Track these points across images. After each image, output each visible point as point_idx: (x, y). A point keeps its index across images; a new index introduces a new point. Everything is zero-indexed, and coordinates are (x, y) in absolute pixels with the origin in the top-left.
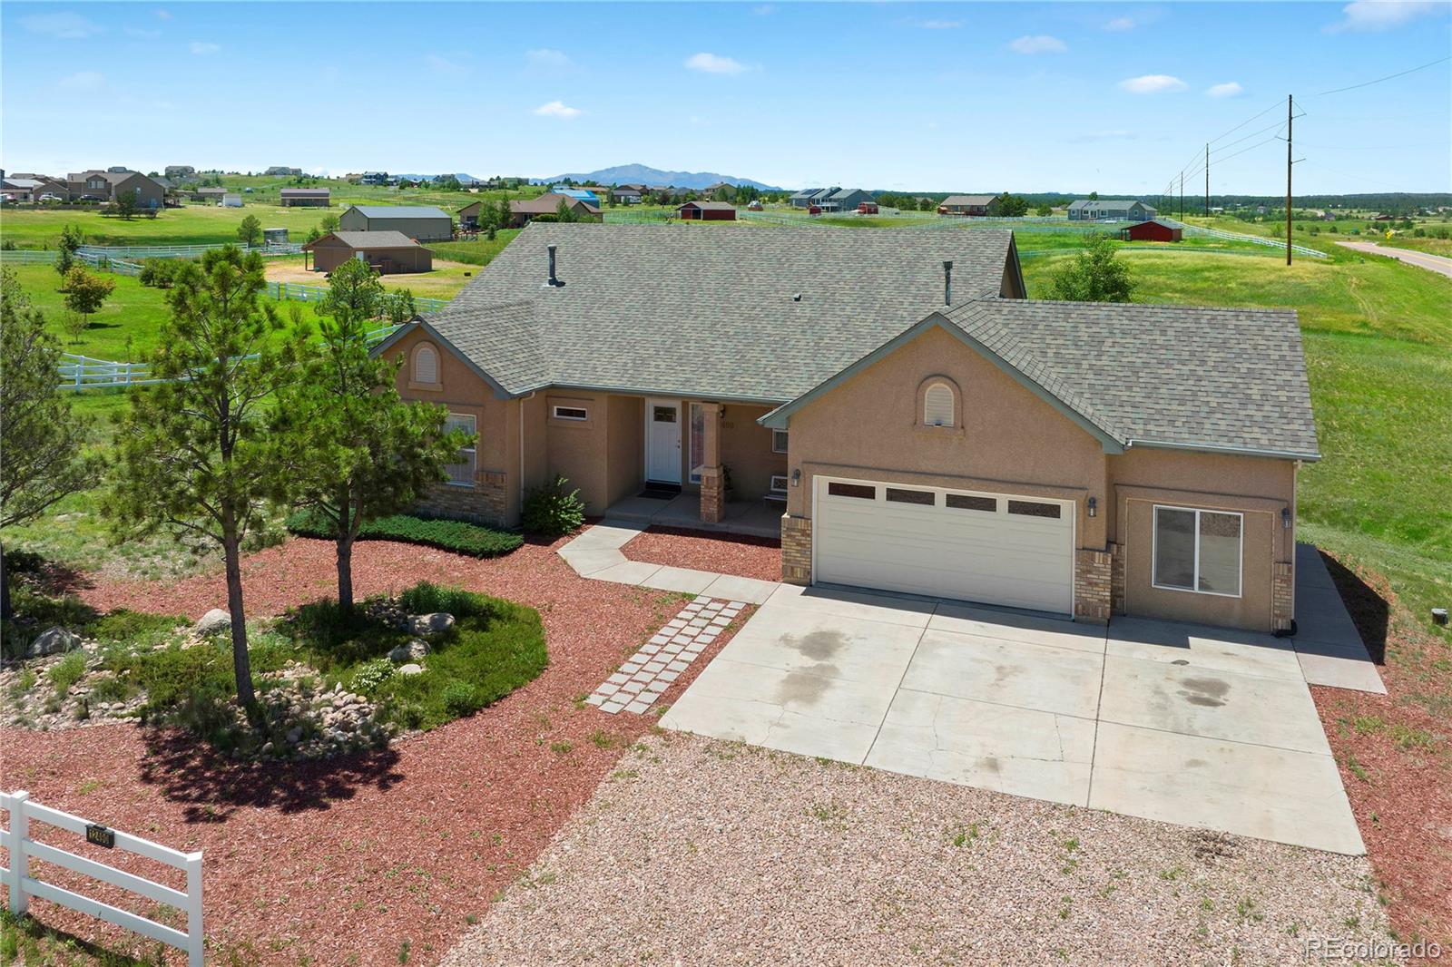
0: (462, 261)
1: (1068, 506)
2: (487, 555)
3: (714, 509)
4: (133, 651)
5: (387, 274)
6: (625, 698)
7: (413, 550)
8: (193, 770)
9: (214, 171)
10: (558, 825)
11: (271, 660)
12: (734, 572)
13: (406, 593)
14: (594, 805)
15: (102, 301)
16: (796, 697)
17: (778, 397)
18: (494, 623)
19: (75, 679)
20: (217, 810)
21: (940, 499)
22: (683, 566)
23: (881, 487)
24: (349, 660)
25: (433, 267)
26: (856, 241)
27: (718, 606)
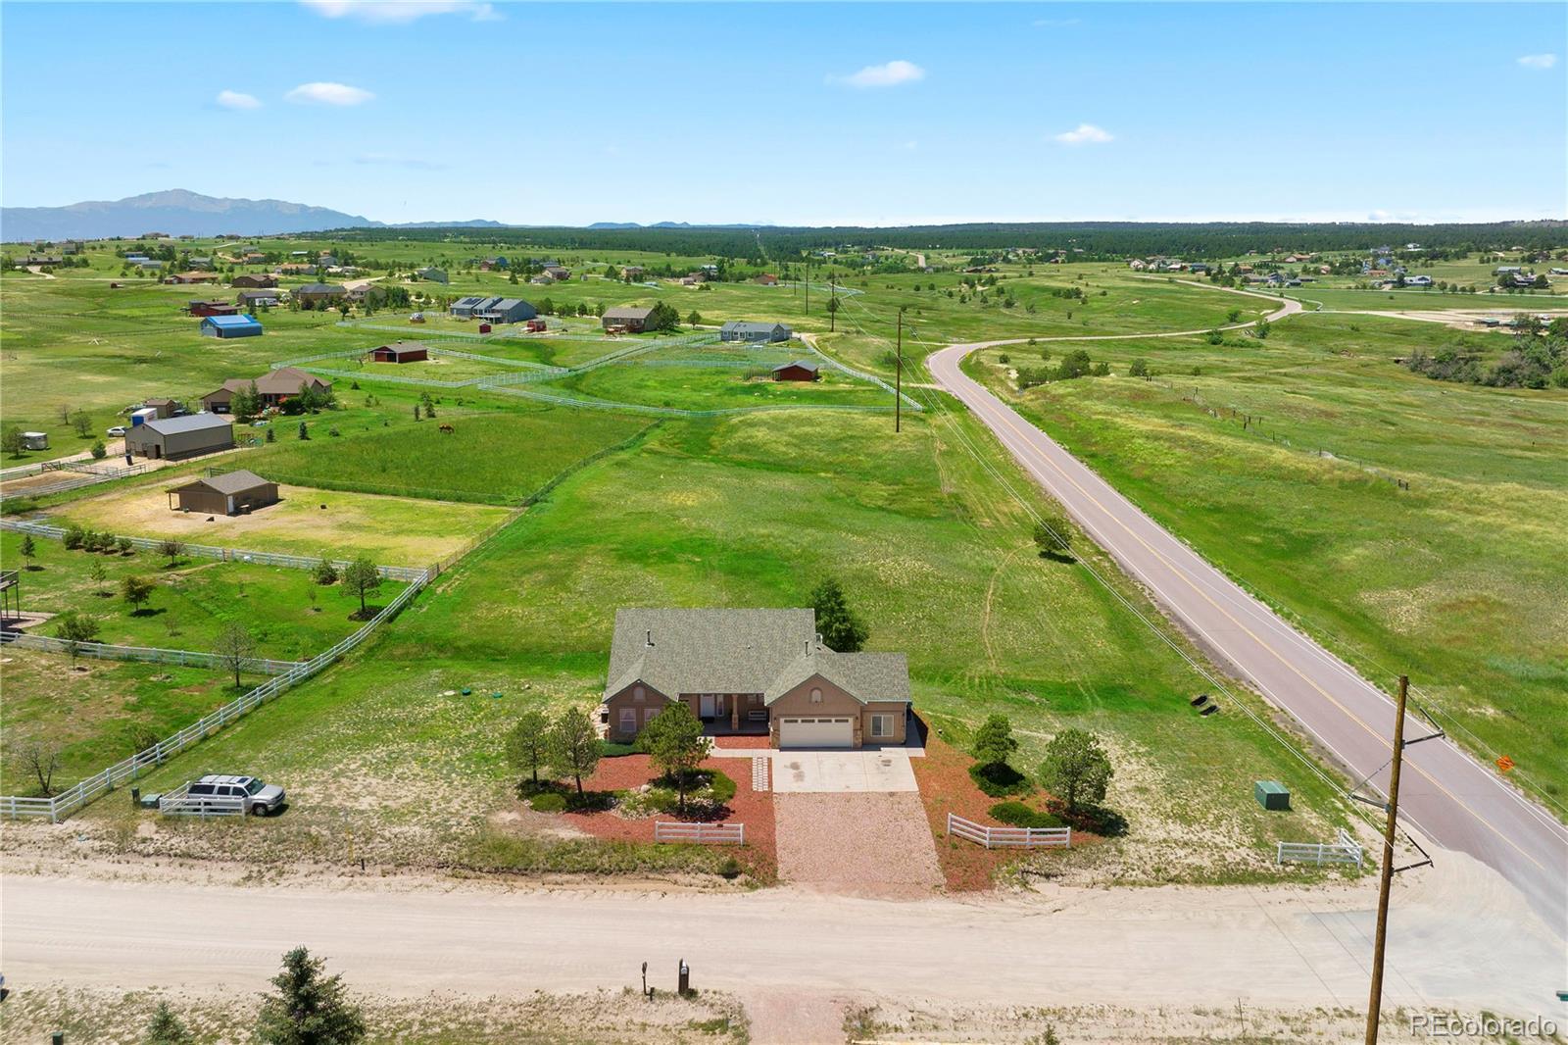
1: (851, 720)
3: (741, 727)
6: (760, 787)
12: (756, 748)
14: (777, 809)
16: (799, 780)
21: (816, 721)
22: (739, 748)
23: (800, 719)
25: (280, 495)
27: (762, 760)
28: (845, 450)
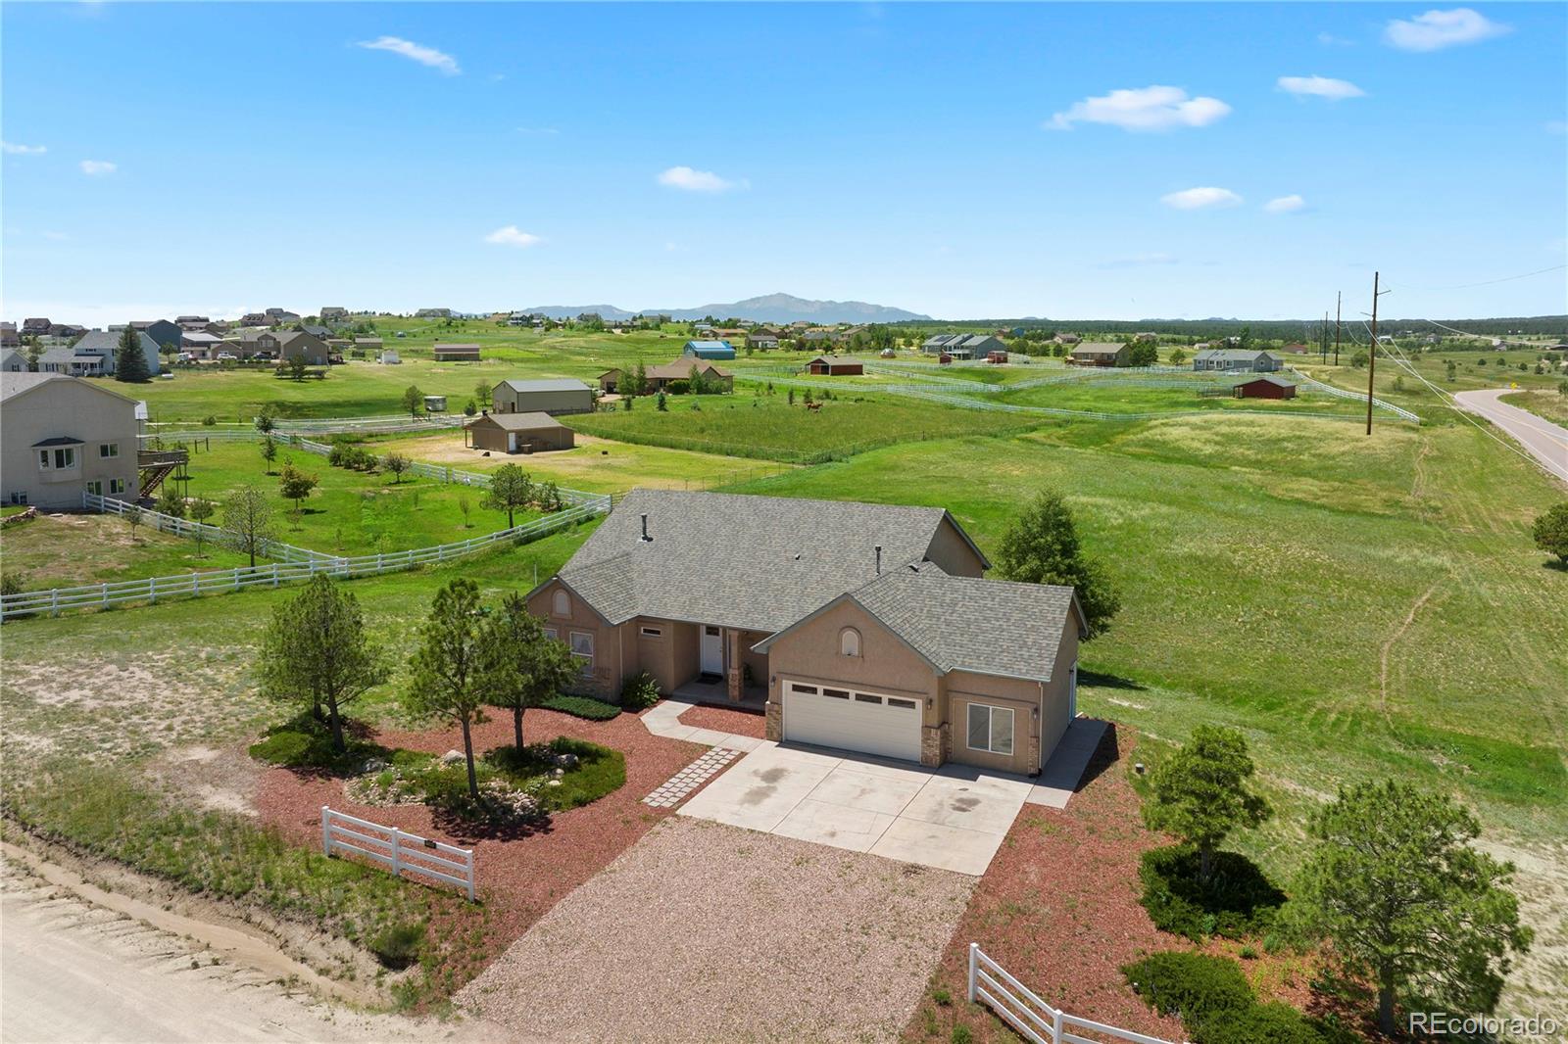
0: (601, 437)
1: (919, 703)
2: (600, 719)
3: (736, 693)
4: (413, 770)
5: (536, 451)
6: (662, 800)
7: (557, 715)
8: (457, 825)
9: (366, 313)
10: (620, 852)
11: (485, 777)
12: (741, 733)
13: (552, 743)
14: (638, 845)
15: (309, 491)
16: (749, 802)
17: (771, 629)
18: (600, 761)
19: (390, 784)
20: (471, 841)
21: (852, 696)
22: (712, 728)
23: (820, 688)
24: (525, 776)
25: (576, 443)
26: (844, 513)
27: (724, 753)
28: (1284, 450)
